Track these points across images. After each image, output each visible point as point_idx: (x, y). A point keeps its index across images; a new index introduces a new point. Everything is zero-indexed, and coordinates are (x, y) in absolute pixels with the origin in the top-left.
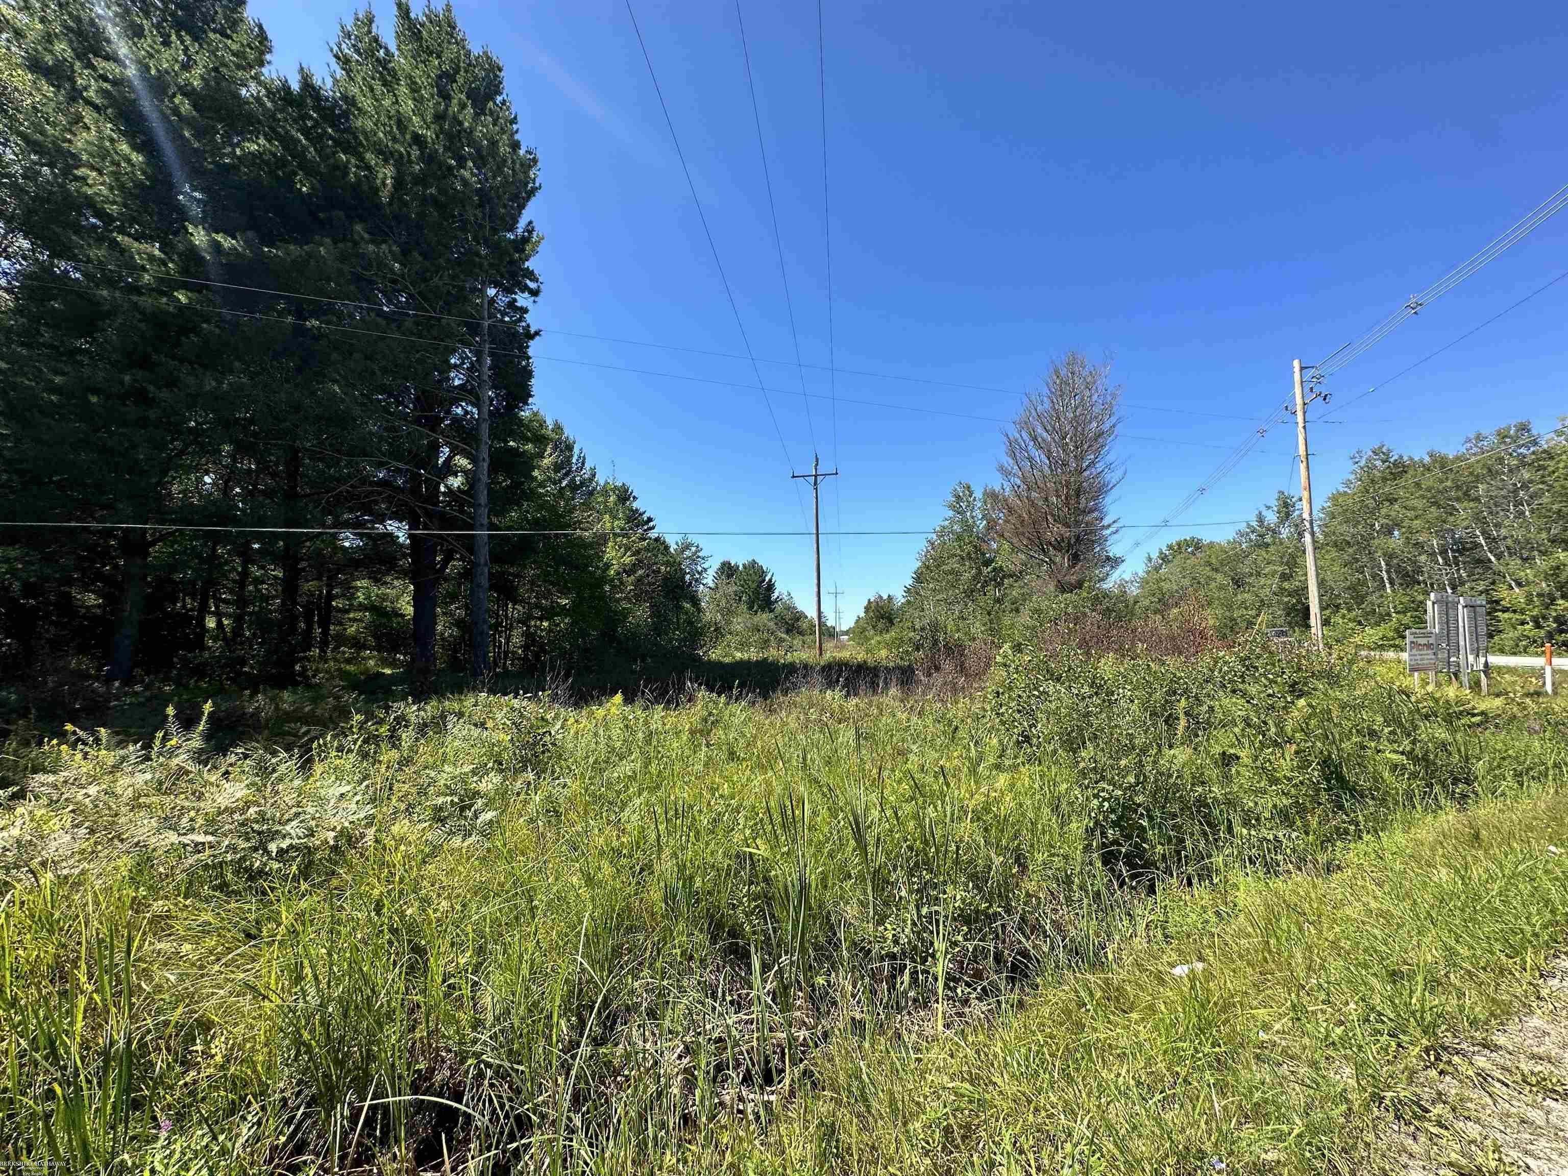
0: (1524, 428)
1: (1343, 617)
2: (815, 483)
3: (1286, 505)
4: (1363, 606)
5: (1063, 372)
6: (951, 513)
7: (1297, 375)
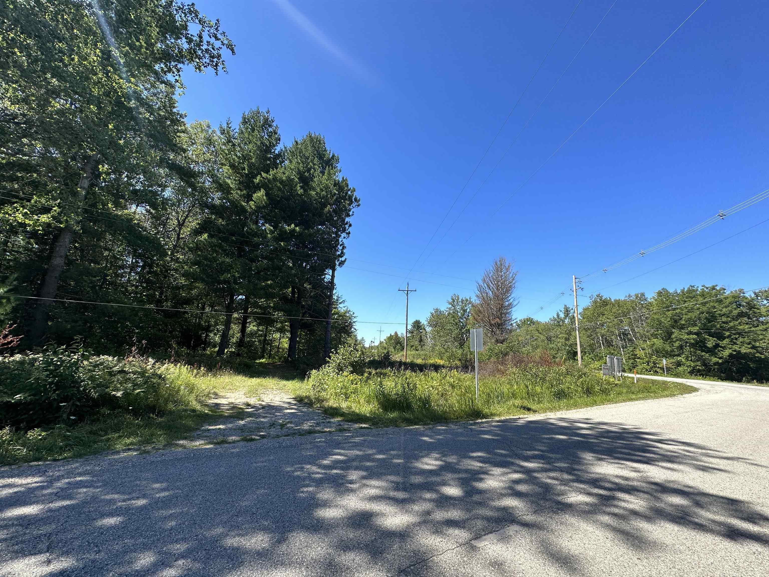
0: (643, 295)
1: (587, 357)
2: (407, 294)
3: (567, 311)
4: (594, 353)
5: (499, 263)
6: (450, 306)
7: (574, 280)
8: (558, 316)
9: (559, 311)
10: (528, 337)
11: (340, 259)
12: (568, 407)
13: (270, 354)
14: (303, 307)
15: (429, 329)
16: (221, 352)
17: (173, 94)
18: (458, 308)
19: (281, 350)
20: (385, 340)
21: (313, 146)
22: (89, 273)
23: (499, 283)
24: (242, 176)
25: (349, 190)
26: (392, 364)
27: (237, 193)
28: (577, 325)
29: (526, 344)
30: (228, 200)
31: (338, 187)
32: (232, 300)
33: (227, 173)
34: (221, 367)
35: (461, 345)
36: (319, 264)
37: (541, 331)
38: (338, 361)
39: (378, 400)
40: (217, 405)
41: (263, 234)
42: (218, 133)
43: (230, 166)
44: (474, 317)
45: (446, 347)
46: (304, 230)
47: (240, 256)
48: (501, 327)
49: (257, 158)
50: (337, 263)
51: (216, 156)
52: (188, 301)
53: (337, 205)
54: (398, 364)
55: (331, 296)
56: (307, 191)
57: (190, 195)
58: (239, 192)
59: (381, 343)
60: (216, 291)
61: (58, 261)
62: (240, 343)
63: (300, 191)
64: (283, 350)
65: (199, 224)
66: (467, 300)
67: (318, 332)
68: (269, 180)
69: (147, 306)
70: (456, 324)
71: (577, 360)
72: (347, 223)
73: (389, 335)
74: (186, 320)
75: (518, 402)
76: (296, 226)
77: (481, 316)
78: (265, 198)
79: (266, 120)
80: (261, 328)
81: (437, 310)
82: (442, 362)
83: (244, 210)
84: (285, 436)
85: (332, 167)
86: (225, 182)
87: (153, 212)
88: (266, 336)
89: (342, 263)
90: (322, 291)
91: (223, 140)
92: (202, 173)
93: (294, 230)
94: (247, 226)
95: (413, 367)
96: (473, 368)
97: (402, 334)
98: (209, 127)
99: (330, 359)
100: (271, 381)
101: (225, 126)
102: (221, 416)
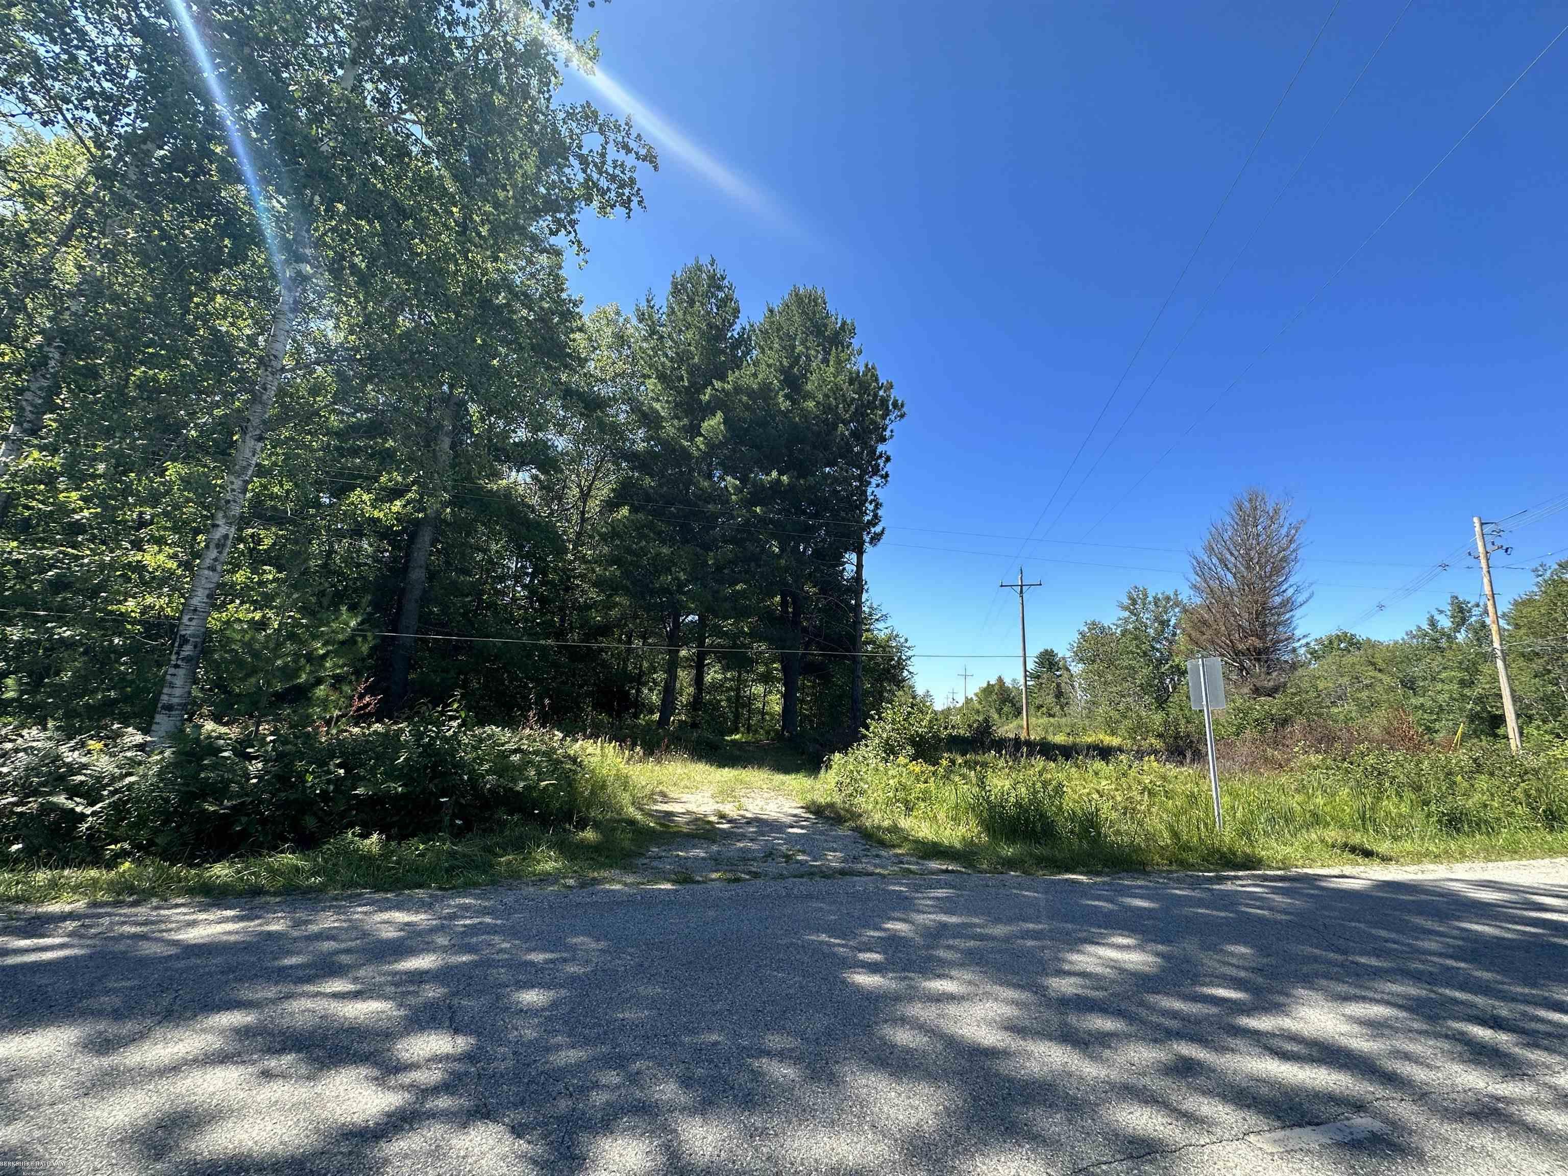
1: (1538, 728)
2: (1021, 592)
3: (1461, 610)
4: (1560, 718)
5: (1247, 505)
6: (1127, 614)
7: (1477, 529)
8: (1433, 623)
9: (1435, 613)
10: (1345, 680)
11: (873, 530)
12: (1490, 854)
13: (749, 724)
14: (805, 630)
15: (1077, 668)
16: (663, 721)
17: (560, 268)
18: (1146, 617)
19: (767, 717)
20: (976, 695)
21: (804, 312)
22: (457, 590)
23: (1252, 553)
24: (679, 393)
25: (880, 388)
26: (999, 745)
27: (672, 425)
28: (1496, 644)
29: (1340, 698)
30: (659, 441)
31: (857, 385)
32: (677, 624)
33: (653, 391)
34: (668, 747)
35: (1162, 702)
36: (830, 544)
37: (1381, 665)
38: (885, 736)
39: (979, 816)
40: (669, 814)
41: (722, 497)
42: (634, 321)
43: (658, 377)
44: (1190, 636)
45: (1121, 707)
46: (798, 478)
47: (685, 541)
48: (1264, 657)
49: (702, 354)
50: (867, 538)
51: (634, 363)
52: (604, 630)
53: (858, 422)
54: (1012, 743)
55: (859, 605)
56: (799, 403)
57: (596, 440)
58: (676, 422)
59: (968, 701)
60: (648, 608)
61: (417, 575)
62: (696, 704)
63: (784, 405)
64: (772, 715)
65: (613, 490)
66: (1168, 599)
67: (838, 680)
68: (727, 393)
69: (542, 642)
70: (1145, 654)
71: (1506, 737)
72: (880, 456)
73: (985, 685)
74: (604, 664)
75: (1333, 834)
76: (781, 473)
77: (1209, 633)
78: (722, 426)
79: (712, 278)
80: (729, 675)
81: (1093, 625)
82: (1115, 741)
83: (686, 455)
84: (795, 877)
85: (843, 346)
86: (651, 408)
87: (542, 477)
88: (738, 689)
89: (876, 539)
90: (839, 597)
91: (643, 332)
92: (614, 399)
93: (778, 481)
94: (694, 484)
95: (1047, 750)
96: (1199, 756)
97: (1014, 680)
98: (618, 313)
99: (867, 729)
100: (756, 773)
101: (643, 306)
102: (678, 834)
